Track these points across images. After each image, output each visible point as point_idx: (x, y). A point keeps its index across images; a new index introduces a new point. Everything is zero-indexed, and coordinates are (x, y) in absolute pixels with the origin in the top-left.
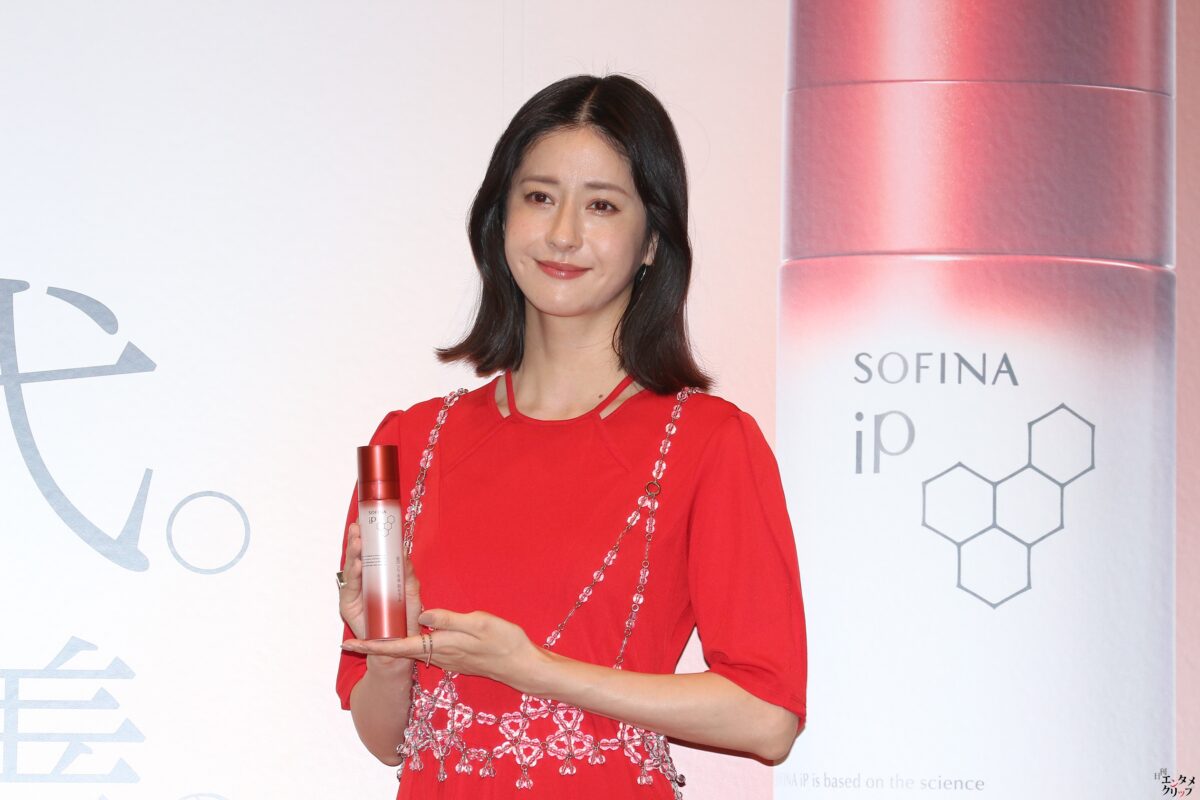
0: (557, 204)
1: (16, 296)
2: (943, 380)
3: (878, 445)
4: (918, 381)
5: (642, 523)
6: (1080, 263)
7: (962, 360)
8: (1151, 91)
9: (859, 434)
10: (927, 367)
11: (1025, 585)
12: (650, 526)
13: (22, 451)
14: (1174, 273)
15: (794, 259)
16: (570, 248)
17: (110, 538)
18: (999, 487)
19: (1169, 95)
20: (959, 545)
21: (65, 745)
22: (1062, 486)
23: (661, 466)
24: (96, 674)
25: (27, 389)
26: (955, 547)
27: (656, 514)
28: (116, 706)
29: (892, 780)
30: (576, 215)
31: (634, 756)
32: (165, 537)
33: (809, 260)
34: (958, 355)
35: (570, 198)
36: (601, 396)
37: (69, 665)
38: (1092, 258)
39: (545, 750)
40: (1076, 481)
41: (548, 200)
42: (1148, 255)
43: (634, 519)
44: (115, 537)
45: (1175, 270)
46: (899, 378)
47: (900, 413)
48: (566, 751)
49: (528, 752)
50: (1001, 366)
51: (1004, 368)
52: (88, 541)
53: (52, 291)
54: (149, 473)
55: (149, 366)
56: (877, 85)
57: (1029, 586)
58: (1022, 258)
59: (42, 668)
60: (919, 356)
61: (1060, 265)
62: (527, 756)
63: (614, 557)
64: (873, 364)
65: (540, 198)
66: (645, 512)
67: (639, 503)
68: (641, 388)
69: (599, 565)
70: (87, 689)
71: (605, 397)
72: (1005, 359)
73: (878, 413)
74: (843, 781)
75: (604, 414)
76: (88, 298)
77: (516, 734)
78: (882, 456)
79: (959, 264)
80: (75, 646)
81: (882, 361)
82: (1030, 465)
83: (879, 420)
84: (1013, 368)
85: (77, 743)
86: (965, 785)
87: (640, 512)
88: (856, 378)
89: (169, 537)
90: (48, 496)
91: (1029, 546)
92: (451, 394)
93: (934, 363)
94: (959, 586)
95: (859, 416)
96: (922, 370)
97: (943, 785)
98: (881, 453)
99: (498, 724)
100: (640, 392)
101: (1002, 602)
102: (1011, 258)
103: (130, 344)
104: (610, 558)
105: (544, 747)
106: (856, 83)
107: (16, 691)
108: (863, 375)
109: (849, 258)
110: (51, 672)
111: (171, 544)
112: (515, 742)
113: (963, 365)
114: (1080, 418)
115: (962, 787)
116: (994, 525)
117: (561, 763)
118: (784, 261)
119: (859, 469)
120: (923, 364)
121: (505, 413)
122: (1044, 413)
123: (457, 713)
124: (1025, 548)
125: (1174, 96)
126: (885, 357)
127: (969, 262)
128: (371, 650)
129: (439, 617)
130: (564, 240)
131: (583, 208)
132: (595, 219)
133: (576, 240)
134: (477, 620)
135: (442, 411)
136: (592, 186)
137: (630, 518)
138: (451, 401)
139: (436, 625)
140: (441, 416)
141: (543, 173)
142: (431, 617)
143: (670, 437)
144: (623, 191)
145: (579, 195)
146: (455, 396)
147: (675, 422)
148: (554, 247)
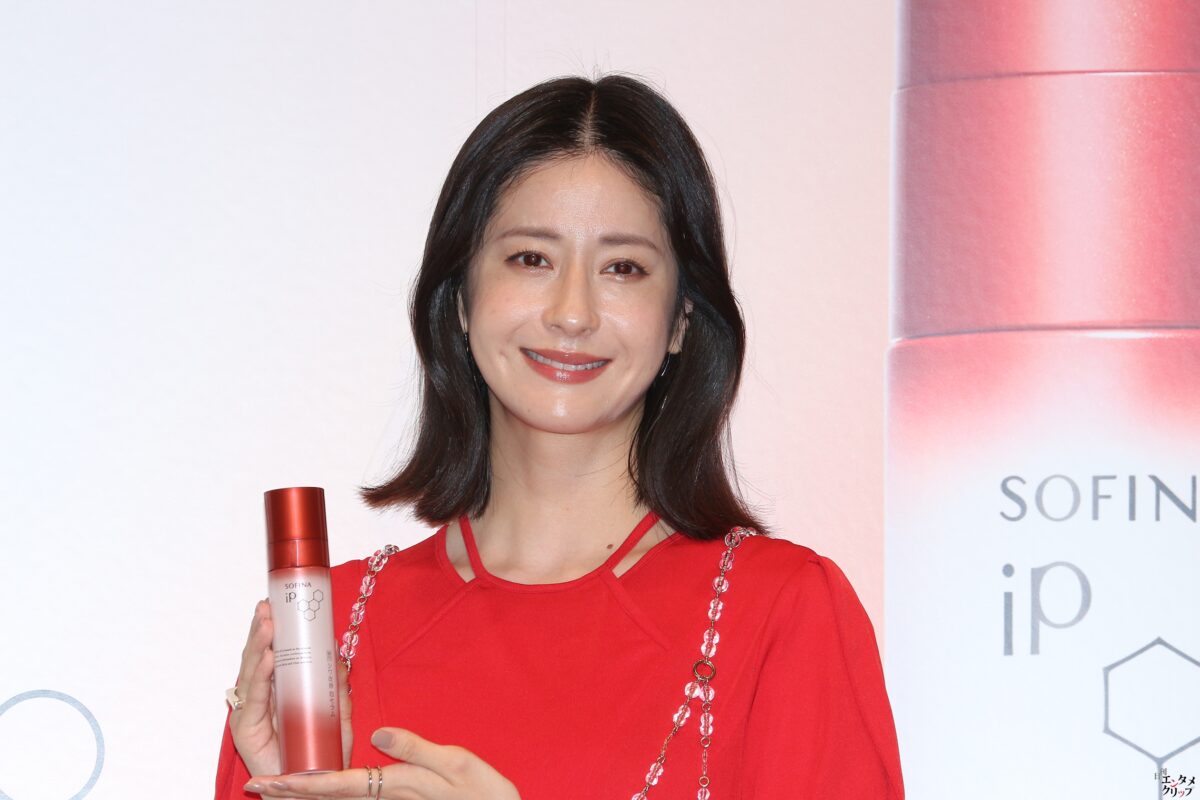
0: (557, 270)
2: (1132, 516)
3: (1037, 613)
4: (1095, 516)
5: (693, 722)
7: (1160, 486)
9: (1008, 597)
10: (1108, 497)
12: (707, 725)
15: (909, 338)
16: (582, 332)
23: (712, 638)
26: (1154, 765)
27: (715, 707)
30: (587, 283)
33: (931, 340)
34: (1154, 478)
35: (578, 259)
36: (610, 546)
41: (543, 263)
43: (682, 717)
46: (1066, 513)
47: (1070, 566)
56: (1030, 78)
60: (1096, 480)
63: (661, 771)
64: (1027, 493)
65: (533, 260)
66: (697, 706)
67: (687, 692)
68: (671, 531)
73: (1037, 565)
75: (620, 570)
78: (1043, 627)
81: (1041, 489)
83: (1037, 575)
87: (689, 705)
88: (1003, 514)
92: (376, 554)
93: (1119, 490)
95: (1008, 570)
96: (1101, 501)
98: (1042, 625)
100: (670, 537)
104: (655, 775)
106: (998, 76)
108: (1014, 509)
109: (989, 336)
113: (1162, 495)
118: (894, 341)
119: (1008, 649)
120: (1101, 493)
121: (467, 575)
126: (1045, 482)
127: (1171, 339)
128: (289, 789)
129: (401, 740)
130: (573, 320)
131: (597, 272)
132: (615, 287)
133: (591, 320)
134: (452, 756)
135: (367, 579)
136: (610, 240)
137: (676, 717)
138: (378, 564)
139: (394, 752)
140: (366, 585)
141: (535, 224)
142: (390, 736)
143: (722, 597)
144: (653, 246)
145: (589, 255)
146: (383, 557)
147: (727, 575)
148: (557, 330)
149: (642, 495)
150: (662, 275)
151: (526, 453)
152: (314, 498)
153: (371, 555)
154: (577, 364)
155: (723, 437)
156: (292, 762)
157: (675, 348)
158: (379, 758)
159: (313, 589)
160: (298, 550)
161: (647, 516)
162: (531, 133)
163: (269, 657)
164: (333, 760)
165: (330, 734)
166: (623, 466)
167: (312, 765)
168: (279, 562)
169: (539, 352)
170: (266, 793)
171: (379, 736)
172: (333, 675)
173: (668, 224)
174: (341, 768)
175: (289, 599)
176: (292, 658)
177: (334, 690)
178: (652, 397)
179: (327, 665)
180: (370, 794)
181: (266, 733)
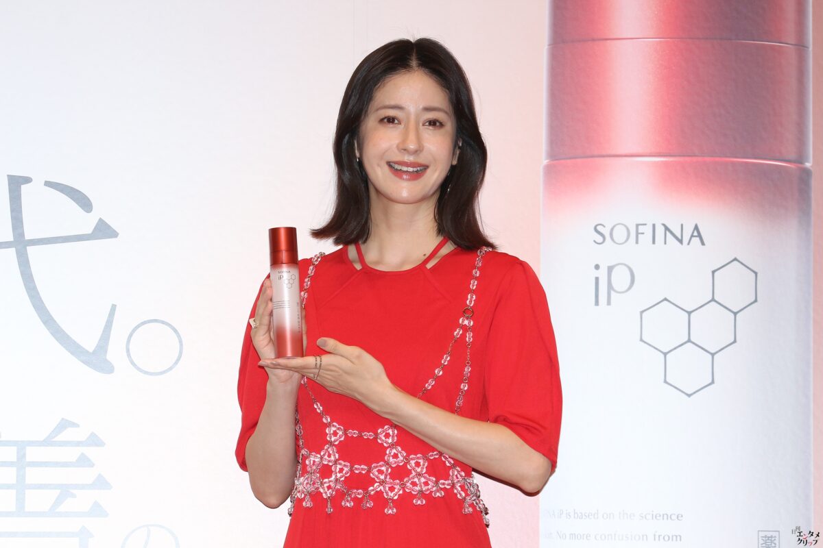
0: (403, 124)
1: (23, 187)
2: (654, 242)
3: (610, 287)
4: (637, 242)
5: (463, 336)
6: (746, 163)
7: (667, 229)
8: (795, 45)
9: (597, 279)
10: (643, 233)
11: (710, 381)
12: (469, 337)
13: (28, 293)
14: (811, 168)
15: (553, 160)
16: (416, 152)
17: (88, 352)
18: (692, 315)
19: (807, 48)
20: (665, 354)
21: (58, 491)
22: (735, 314)
23: (472, 297)
24: (78, 444)
25: (31, 250)
26: (662, 356)
27: (473, 329)
28: (92, 465)
29: (620, 513)
30: (417, 130)
31: (460, 494)
32: (125, 350)
33: (562, 161)
34: (664, 225)
35: (413, 117)
36: (425, 255)
37: (60, 438)
38: (756, 158)
39: (403, 488)
40: (745, 310)
41: (396, 121)
42: (792, 156)
43: (458, 334)
44: (91, 351)
45: (811, 167)
46: (623, 241)
47: (625, 265)
48: (418, 488)
49: (392, 489)
50: (693, 233)
51: (696, 234)
52: (72, 353)
53: (48, 184)
54: (114, 307)
55: (114, 234)
56: (608, 41)
57: (713, 382)
58: (708, 159)
59: (42, 440)
60: (637, 226)
61: (733, 164)
62: (391, 492)
63: (449, 358)
64: (606, 232)
65: (391, 120)
66: (465, 328)
67: (460, 322)
69: (438, 365)
70: (72, 454)
71: (428, 255)
72: (696, 228)
73: (610, 265)
74: (587, 515)
75: (429, 266)
76: (72, 188)
77: (382, 477)
78: (613, 293)
79: (665, 163)
80: (64, 425)
81: (612, 229)
82: (713, 300)
83: (610, 269)
84: (702, 234)
85: (66, 491)
86: (669, 517)
87: (462, 328)
88: (595, 241)
89: (128, 351)
90: (45, 323)
91: (713, 355)
92: (316, 256)
93: (647, 230)
94: (665, 382)
95: (597, 267)
96: (639, 235)
97: (655, 517)
98: (612, 292)
99: (369, 471)
100: (453, 250)
101: (695, 393)
102: (700, 159)
103: (101, 220)
104: (446, 360)
105: (403, 486)
106: (593, 40)
107: (24, 455)
108: (600, 239)
109: (589, 159)
110: (48, 442)
111: (129, 355)
112: (382, 483)
113: (667, 232)
114: (748, 268)
115: (667, 519)
116: (689, 341)
117: (414, 497)
118: (545, 162)
119: (597, 303)
120: (640, 231)
121: (358, 267)
122: (723, 264)
123: (339, 467)
124: (710, 356)
125: (811, 49)
126: (614, 226)
127: (672, 161)
128: (279, 365)
129: (330, 343)
130: (412, 147)
131: (421, 124)
132: (430, 132)
133: (420, 147)
134: (354, 351)
135: (311, 268)
136: (427, 109)
137: (456, 333)
138: (316, 261)
139: (327, 349)
140: (311, 269)
141: (393, 103)
142: (325, 341)
143: (476, 278)
144: (446, 113)
145: (417, 116)
146: (318, 257)
147: (479, 269)
148: (405, 152)
149: (441, 230)
150: (450, 126)
151: (386, 212)
152: (291, 232)
153: (313, 256)
154: (413, 167)
155: (476, 204)
156: (280, 353)
157: (455, 163)
158: (321, 352)
159: (291, 274)
160: (284, 256)
161: (442, 241)
162: (389, 62)
163: (270, 304)
164: (300, 352)
165: (297, 340)
166: (432, 216)
167: (289, 354)
168: (275, 261)
169: (396, 163)
170: (268, 366)
171: (320, 341)
172: (300, 313)
173: (452, 103)
174: (302, 356)
175: (280, 278)
176: (281, 306)
177: (300, 320)
178: (444, 186)
179: (297, 310)
180: (316, 368)
181: (268, 339)
